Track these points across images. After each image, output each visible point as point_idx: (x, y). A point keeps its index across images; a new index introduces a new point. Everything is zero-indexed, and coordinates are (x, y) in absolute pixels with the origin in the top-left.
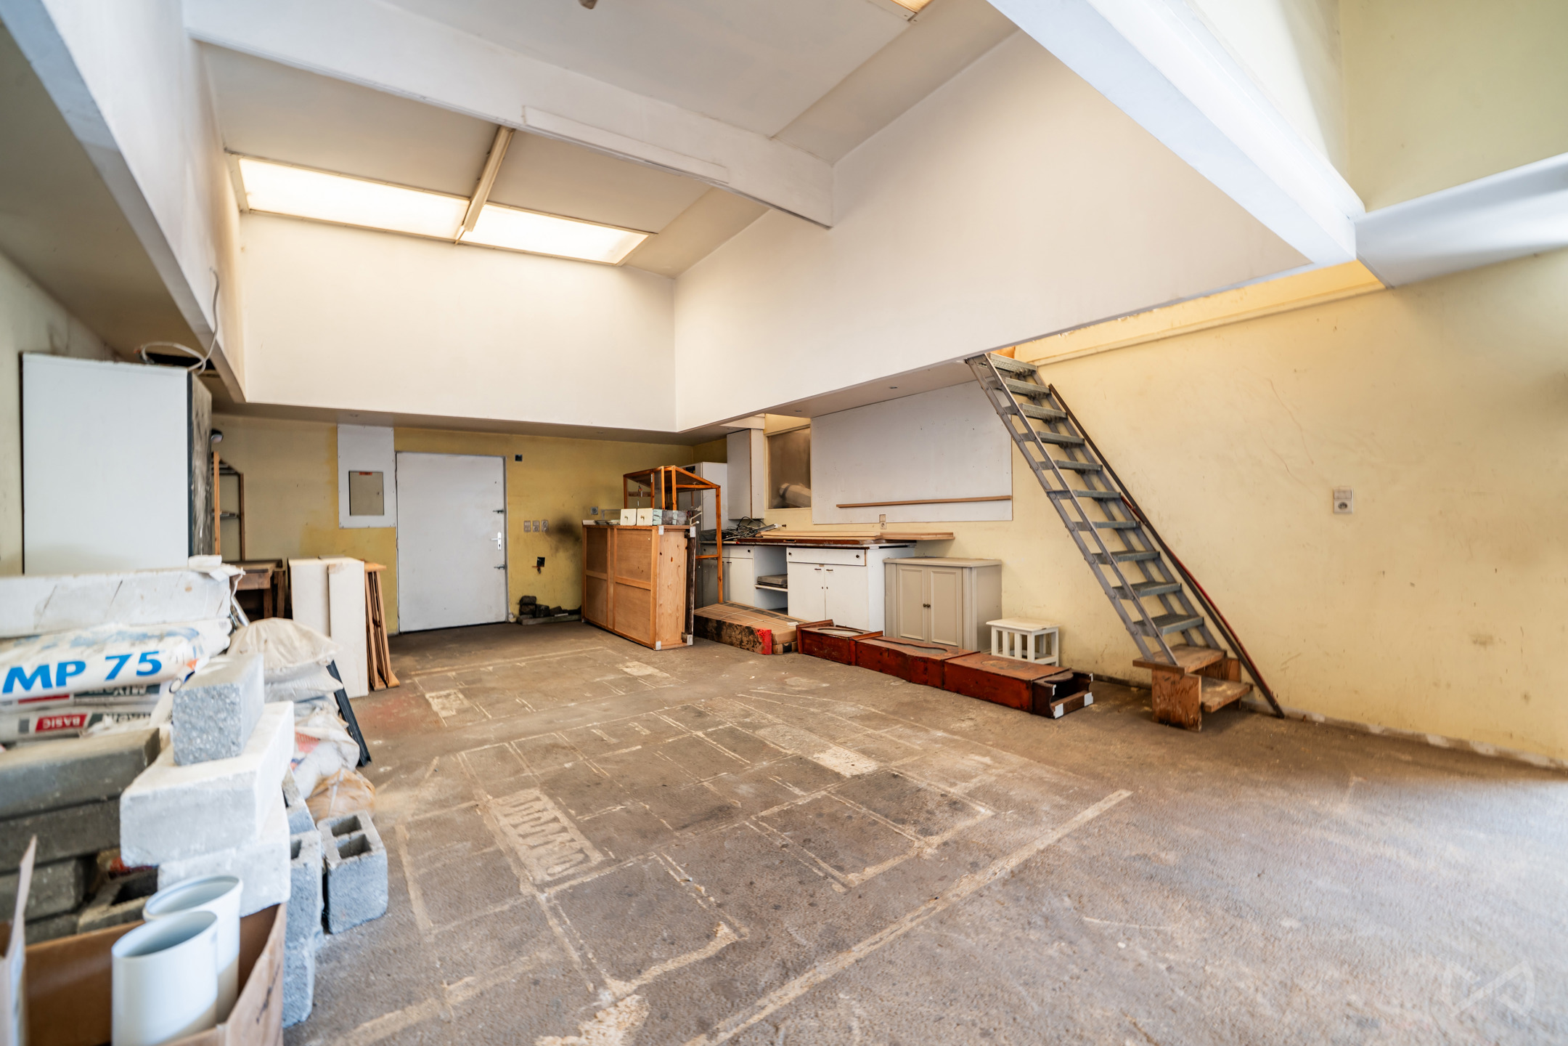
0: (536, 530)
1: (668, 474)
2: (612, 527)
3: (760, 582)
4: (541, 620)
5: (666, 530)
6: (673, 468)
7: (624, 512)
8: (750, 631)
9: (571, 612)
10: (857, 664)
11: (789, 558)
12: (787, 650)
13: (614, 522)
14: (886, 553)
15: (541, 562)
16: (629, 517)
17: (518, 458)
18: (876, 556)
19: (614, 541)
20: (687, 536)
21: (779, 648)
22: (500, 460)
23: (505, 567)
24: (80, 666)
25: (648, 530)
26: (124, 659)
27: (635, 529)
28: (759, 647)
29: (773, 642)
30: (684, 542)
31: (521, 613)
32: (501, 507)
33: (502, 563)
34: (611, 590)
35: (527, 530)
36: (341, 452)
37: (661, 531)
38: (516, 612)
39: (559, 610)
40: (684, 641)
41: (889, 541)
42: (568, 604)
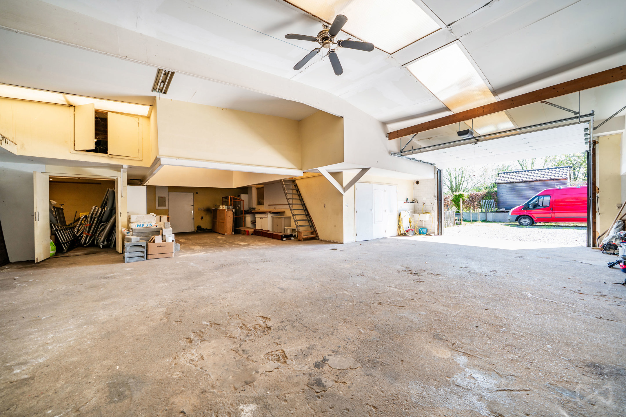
0: (201, 210)
1: (231, 198)
2: (218, 209)
3: (251, 222)
4: (202, 231)
5: (228, 210)
6: (232, 196)
7: (220, 206)
8: (245, 231)
9: (209, 230)
10: (263, 236)
11: (256, 216)
12: (252, 234)
13: (218, 208)
14: (272, 215)
15: (202, 218)
16: (222, 207)
17: (197, 193)
18: (270, 216)
19: (218, 212)
20: (233, 211)
21: (250, 234)
22: (193, 194)
23: (194, 219)
24: (144, 225)
25: (224, 210)
26: (148, 224)
27: (222, 210)
28: (246, 234)
29: (249, 233)
30: (232, 213)
31: (197, 229)
32: (193, 205)
33: (193, 218)
34: (218, 223)
35: (199, 210)
36: (156, 192)
37: (227, 210)
38: (196, 229)
39: (207, 229)
40: (232, 233)
41: (272, 212)
42: (209, 228)
